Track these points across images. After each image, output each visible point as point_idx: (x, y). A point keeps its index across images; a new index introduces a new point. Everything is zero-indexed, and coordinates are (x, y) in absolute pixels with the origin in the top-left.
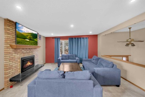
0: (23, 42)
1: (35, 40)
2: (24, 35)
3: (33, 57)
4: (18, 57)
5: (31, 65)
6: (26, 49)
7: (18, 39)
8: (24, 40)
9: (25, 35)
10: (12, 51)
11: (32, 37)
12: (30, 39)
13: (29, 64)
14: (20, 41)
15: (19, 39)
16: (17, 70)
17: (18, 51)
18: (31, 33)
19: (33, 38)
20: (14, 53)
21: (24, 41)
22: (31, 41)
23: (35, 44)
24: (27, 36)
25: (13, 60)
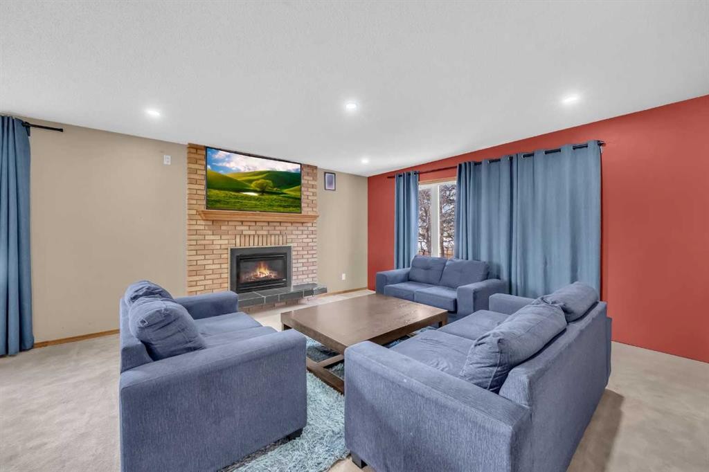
0: (234, 200)
1: (285, 191)
2: (236, 181)
3: (285, 254)
4: (223, 247)
5: (274, 280)
6: (254, 224)
7: (214, 192)
8: (236, 194)
9: (239, 180)
10: (202, 227)
11: (271, 184)
12: (263, 191)
13: (264, 272)
14: (222, 199)
15: (217, 191)
16: (220, 281)
17: (223, 228)
18: (268, 170)
19: (279, 187)
20: (210, 233)
21: (237, 197)
22: (266, 196)
23: (284, 207)
24: (250, 181)
25: (206, 252)
